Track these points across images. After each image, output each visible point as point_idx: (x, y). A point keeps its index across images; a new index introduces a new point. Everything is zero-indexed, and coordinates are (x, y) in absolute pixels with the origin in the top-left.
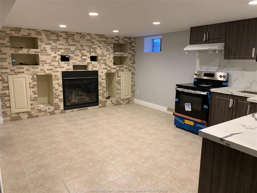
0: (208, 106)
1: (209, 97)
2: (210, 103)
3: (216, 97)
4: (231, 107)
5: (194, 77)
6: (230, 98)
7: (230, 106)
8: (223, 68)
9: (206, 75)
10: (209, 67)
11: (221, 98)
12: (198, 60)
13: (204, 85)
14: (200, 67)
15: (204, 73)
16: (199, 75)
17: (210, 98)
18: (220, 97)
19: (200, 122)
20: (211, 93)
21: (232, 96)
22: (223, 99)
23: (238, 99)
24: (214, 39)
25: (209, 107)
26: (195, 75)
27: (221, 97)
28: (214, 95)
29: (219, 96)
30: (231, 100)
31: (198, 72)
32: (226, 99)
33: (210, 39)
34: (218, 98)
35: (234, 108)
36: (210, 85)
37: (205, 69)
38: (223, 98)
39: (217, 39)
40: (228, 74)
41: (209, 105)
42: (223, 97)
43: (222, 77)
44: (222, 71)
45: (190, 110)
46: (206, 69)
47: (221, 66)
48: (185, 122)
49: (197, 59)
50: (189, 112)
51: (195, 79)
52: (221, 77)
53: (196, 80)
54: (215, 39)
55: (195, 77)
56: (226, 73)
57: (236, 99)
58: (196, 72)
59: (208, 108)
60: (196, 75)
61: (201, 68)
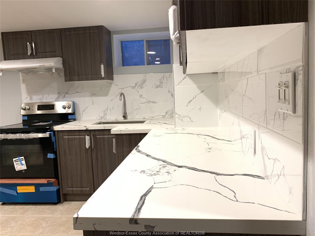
0: (54, 154)
1: (53, 139)
2: (56, 148)
3: (65, 137)
4: (89, 148)
5: (22, 114)
6: (86, 135)
7: (87, 146)
8: (65, 96)
9: (40, 108)
10: (44, 96)
11: (72, 138)
12: (23, 87)
13: (41, 124)
14: (29, 97)
15: (38, 106)
16: (29, 109)
17: (55, 140)
18: (70, 137)
19: (46, 183)
20: (56, 133)
21: (88, 132)
22: (74, 138)
23: (96, 134)
24: (44, 52)
25: (56, 155)
26: (23, 109)
27: (73, 136)
28: (61, 134)
29: (68, 136)
30: (87, 138)
31: (27, 104)
32: (80, 138)
33: (39, 53)
34: (68, 138)
35: (93, 148)
36: (49, 122)
37: (37, 100)
38: (76, 137)
39: (49, 52)
40: (74, 103)
41: (56, 151)
42: (74, 136)
43: (66, 108)
44: (65, 99)
45: (24, 167)
46: (39, 99)
47: (61, 93)
48: (19, 189)
49: (21, 85)
50: (24, 171)
51: (24, 116)
52: (64, 108)
53: (26, 118)
54: (46, 52)
55: (23, 112)
56: (71, 102)
57: (93, 135)
58: (23, 106)
59: (55, 157)
60: (25, 109)
61: (31, 99)
